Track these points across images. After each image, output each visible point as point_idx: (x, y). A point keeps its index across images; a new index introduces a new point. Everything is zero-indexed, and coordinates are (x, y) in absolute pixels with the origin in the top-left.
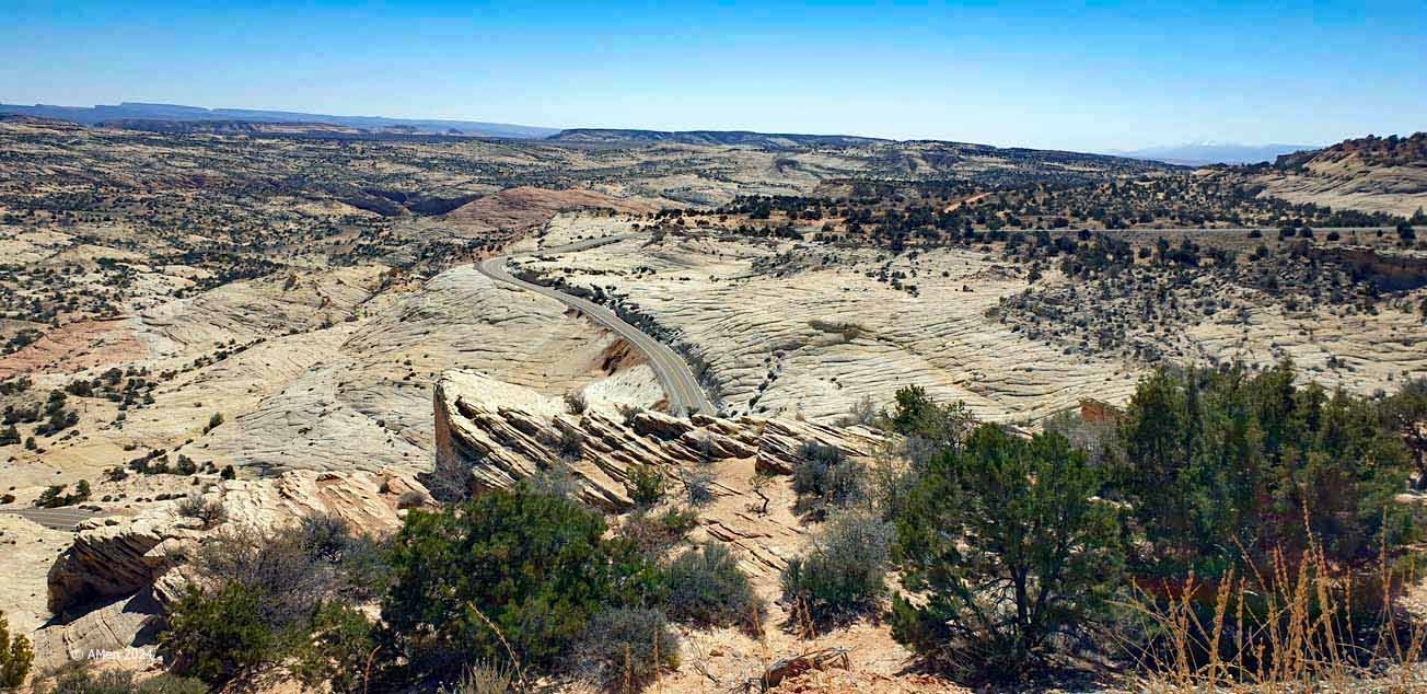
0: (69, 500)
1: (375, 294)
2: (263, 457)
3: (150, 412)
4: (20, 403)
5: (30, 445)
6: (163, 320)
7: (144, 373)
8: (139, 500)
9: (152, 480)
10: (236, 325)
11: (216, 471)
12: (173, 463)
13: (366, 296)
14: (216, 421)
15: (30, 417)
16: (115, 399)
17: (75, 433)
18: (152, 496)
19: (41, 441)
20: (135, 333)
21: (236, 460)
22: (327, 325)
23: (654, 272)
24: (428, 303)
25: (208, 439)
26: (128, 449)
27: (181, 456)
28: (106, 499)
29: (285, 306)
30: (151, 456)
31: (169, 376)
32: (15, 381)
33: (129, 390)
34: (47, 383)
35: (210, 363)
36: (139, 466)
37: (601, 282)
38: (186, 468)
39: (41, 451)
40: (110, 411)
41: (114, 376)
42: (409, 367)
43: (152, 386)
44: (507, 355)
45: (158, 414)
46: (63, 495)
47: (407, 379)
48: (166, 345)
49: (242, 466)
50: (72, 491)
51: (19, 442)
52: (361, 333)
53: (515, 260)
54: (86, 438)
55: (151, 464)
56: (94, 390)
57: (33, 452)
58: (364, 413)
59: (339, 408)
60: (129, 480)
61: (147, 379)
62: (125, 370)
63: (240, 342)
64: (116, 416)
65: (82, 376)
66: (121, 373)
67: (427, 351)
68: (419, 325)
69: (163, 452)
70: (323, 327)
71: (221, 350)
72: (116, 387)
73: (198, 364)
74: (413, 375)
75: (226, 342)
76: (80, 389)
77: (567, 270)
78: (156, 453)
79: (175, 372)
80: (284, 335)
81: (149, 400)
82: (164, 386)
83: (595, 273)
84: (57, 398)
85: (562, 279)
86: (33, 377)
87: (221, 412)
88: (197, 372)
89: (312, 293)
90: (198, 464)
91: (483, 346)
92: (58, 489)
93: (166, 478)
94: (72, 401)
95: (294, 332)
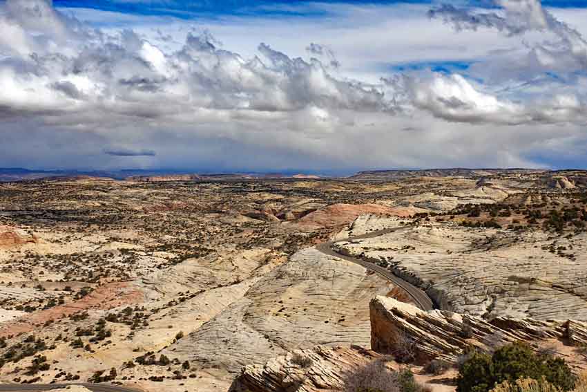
0: (106, 379)
1: (262, 264)
2: (204, 356)
3: (147, 331)
4: (83, 325)
5: (88, 348)
6: (153, 281)
7: (143, 309)
8: (141, 379)
9: (147, 368)
10: (189, 283)
11: (179, 363)
12: (157, 359)
13: (257, 265)
14: (179, 337)
15: (88, 333)
16: (129, 324)
17: (110, 342)
18: (147, 378)
19: (93, 346)
20: (138, 288)
21: (190, 357)
22: (237, 282)
23: (414, 249)
24: (291, 268)
25: (175, 346)
26: (135, 351)
27: (162, 355)
28: (125, 378)
29: (215, 272)
30: (146, 355)
31: (156, 311)
32: (80, 314)
33: (136, 320)
34: (96, 315)
35: (177, 304)
36: (141, 360)
37: (385, 255)
38: (164, 361)
39: (93, 352)
40: (127, 330)
41: (128, 311)
42: (281, 304)
43: (147, 317)
44: (334, 297)
45: (151, 332)
46: (103, 375)
47: (280, 311)
48: (154, 294)
49: (192, 361)
50: (107, 373)
51: (82, 347)
52: (256, 286)
53: (338, 243)
54: (114, 345)
55: (146, 359)
56: (119, 319)
57: (89, 352)
58: (258, 330)
59: (245, 328)
60: (136, 368)
61: (145, 313)
62: (134, 308)
63: (192, 292)
64: (130, 333)
65: (112, 311)
66: (131, 309)
67: (291, 296)
68: (286, 281)
69: (153, 352)
70: (235, 283)
71: (182, 297)
72: (129, 317)
73: (170, 304)
74: (283, 309)
75: (184, 292)
76: (112, 318)
77: (365, 248)
78: (149, 354)
79: (159, 309)
80: (215, 288)
81: (146, 325)
82: (153, 316)
83: (381, 249)
84: (101, 323)
85: (363, 253)
86: (89, 312)
87: (182, 330)
88: (170, 309)
89: (230, 265)
90: (171, 360)
91: (321, 292)
92: (100, 373)
93: (155, 368)
94: (109, 325)
95: (220, 286)
